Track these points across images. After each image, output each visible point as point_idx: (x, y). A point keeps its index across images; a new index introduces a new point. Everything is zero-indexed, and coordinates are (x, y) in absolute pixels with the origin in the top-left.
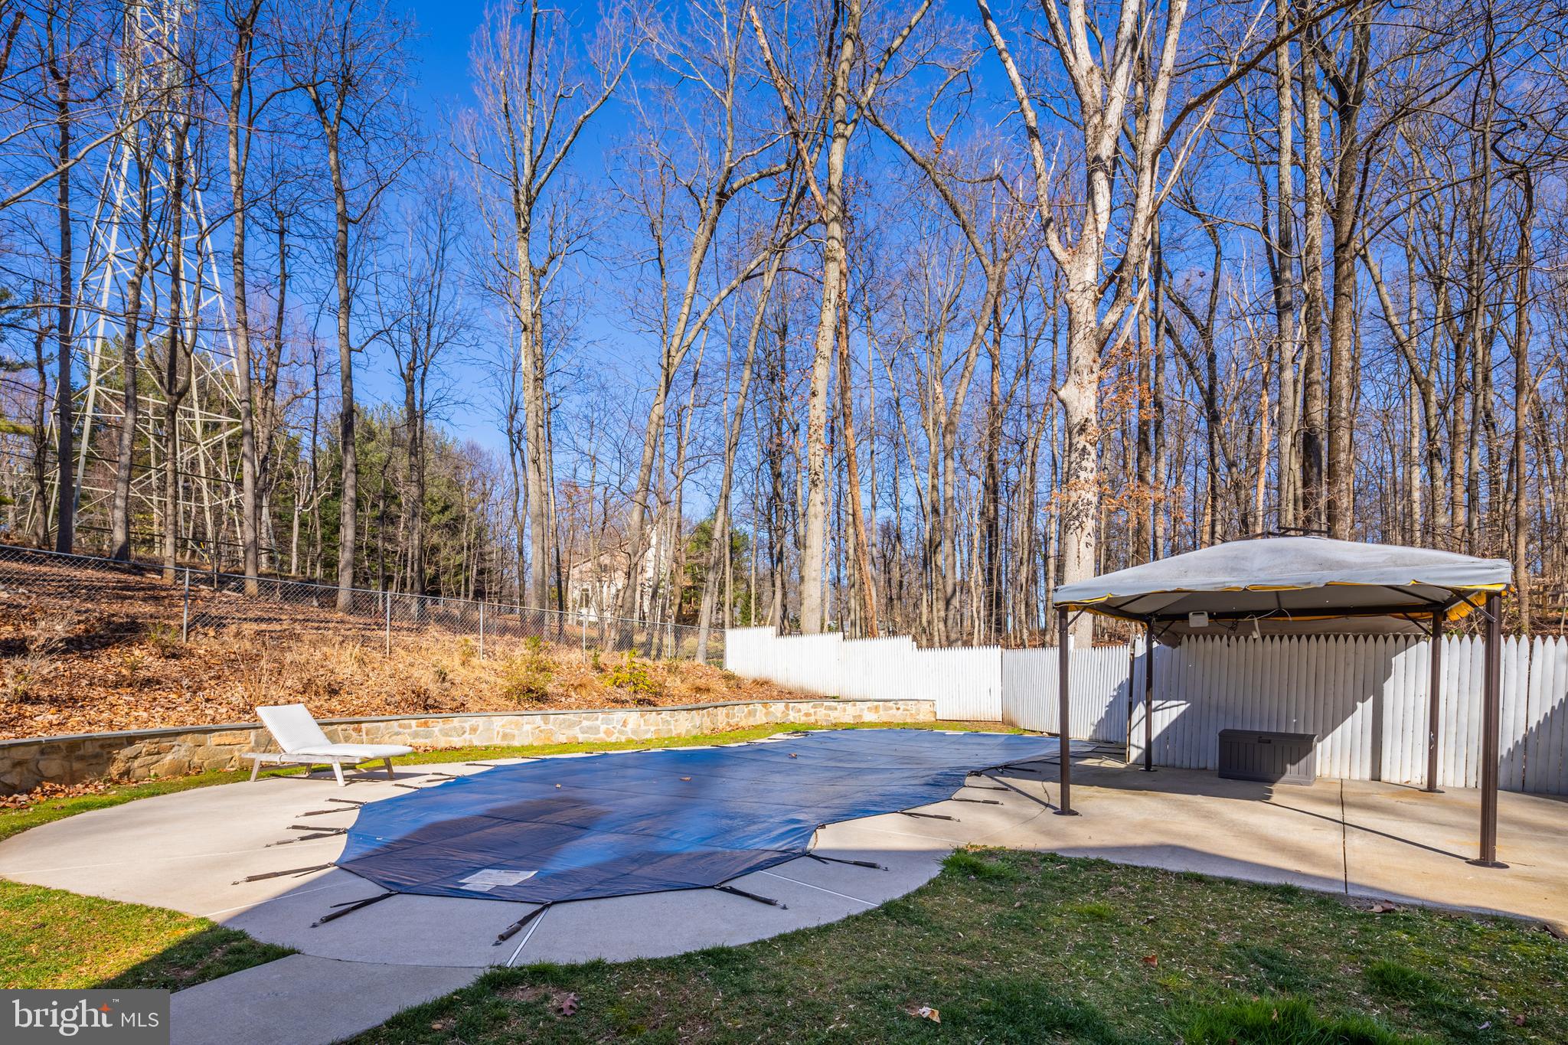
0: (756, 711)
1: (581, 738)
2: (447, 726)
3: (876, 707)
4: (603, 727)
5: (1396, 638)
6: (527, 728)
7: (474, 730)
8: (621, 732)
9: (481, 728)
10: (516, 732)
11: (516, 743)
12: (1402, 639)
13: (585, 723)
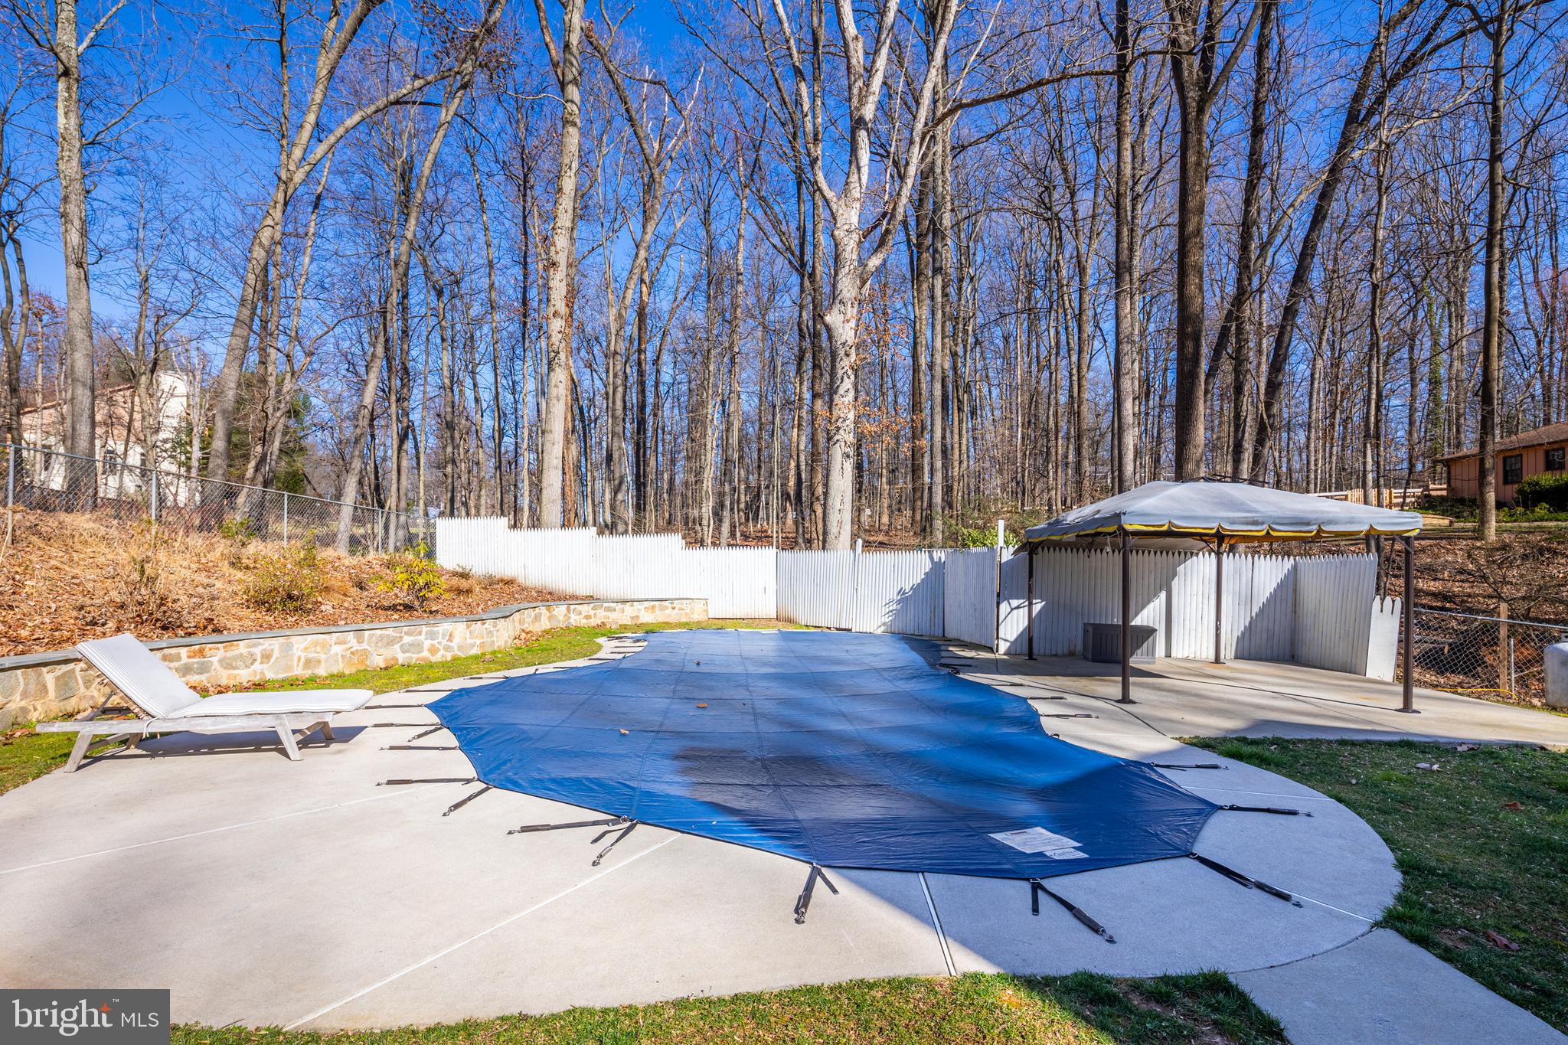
0: (540, 614)
1: (402, 658)
2: (230, 654)
3: (653, 607)
4: (427, 644)
5: (1180, 553)
6: (337, 649)
7: (266, 657)
8: (447, 648)
9: (276, 654)
10: (322, 656)
11: (322, 671)
12: (1183, 554)
13: (407, 639)
